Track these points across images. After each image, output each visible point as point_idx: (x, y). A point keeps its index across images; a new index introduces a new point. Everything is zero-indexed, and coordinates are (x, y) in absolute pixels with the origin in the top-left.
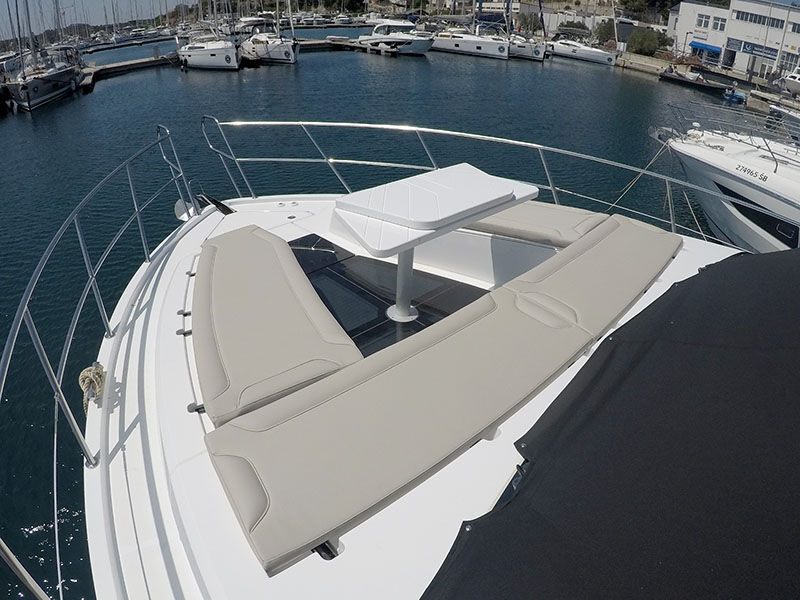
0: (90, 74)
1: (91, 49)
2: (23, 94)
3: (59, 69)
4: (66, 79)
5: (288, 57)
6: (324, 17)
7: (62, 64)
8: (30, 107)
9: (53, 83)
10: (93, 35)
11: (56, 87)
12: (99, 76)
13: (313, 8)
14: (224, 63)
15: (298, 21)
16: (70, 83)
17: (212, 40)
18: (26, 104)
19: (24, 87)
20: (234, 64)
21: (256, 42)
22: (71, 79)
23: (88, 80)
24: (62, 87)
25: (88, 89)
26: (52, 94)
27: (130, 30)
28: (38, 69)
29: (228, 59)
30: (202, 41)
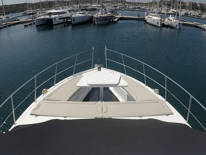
0: (117, 18)
1: (123, 9)
2: (96, 20)
3: (108, 15)
4: (110, 18)
5: (177, 26)
6: (199, 14)
7: (109, 13)
8: (97, 24)
9: (105, 18)
10: (126, 4)
11: (106, 20)
12: (120, 19)
13: (197, 10)
14: (156, 24)
15: (190, 14)
16: (111, 19)
17: (155, 16)
18: (96, 23)
19: (96, 18)
20: (159, 25)
21: (169, 19)
22: (111, 18)
23: (116, 20)
24: (108, 20)
25: (115, 22)
26: (104, 22)
27: (137, 5)
28: (102, 14)
29: (158, 23)
30: (152, 16)
